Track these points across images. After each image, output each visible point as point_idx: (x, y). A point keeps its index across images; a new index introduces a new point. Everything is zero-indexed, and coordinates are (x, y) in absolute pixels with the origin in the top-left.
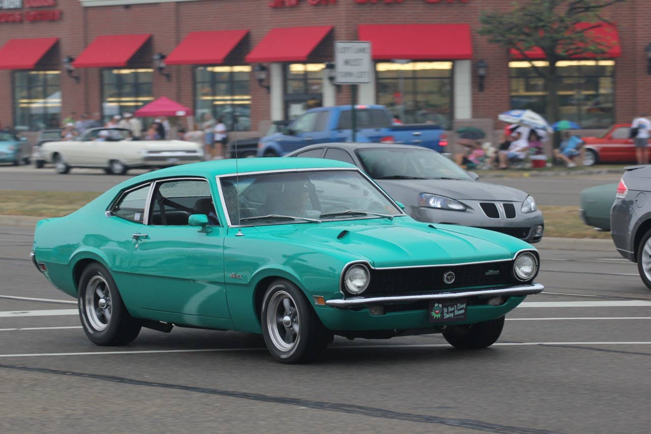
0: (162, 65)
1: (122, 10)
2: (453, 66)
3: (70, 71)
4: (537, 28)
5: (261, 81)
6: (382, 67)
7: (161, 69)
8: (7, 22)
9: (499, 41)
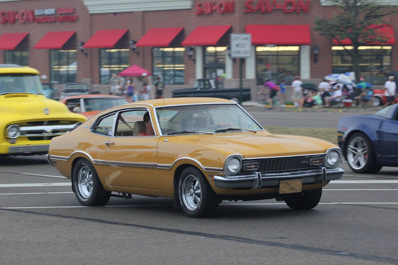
0: (135, 47)
1: (112, 15)
2: (300, 49)
3: (82, 50)
4: (347, 27)
5: (190, 56)
6: (260, 49)
7: (134, 49)
8: (46, 22)
9: (325, 35)
